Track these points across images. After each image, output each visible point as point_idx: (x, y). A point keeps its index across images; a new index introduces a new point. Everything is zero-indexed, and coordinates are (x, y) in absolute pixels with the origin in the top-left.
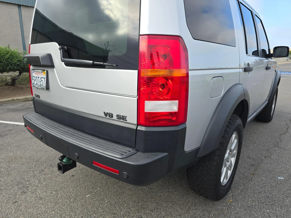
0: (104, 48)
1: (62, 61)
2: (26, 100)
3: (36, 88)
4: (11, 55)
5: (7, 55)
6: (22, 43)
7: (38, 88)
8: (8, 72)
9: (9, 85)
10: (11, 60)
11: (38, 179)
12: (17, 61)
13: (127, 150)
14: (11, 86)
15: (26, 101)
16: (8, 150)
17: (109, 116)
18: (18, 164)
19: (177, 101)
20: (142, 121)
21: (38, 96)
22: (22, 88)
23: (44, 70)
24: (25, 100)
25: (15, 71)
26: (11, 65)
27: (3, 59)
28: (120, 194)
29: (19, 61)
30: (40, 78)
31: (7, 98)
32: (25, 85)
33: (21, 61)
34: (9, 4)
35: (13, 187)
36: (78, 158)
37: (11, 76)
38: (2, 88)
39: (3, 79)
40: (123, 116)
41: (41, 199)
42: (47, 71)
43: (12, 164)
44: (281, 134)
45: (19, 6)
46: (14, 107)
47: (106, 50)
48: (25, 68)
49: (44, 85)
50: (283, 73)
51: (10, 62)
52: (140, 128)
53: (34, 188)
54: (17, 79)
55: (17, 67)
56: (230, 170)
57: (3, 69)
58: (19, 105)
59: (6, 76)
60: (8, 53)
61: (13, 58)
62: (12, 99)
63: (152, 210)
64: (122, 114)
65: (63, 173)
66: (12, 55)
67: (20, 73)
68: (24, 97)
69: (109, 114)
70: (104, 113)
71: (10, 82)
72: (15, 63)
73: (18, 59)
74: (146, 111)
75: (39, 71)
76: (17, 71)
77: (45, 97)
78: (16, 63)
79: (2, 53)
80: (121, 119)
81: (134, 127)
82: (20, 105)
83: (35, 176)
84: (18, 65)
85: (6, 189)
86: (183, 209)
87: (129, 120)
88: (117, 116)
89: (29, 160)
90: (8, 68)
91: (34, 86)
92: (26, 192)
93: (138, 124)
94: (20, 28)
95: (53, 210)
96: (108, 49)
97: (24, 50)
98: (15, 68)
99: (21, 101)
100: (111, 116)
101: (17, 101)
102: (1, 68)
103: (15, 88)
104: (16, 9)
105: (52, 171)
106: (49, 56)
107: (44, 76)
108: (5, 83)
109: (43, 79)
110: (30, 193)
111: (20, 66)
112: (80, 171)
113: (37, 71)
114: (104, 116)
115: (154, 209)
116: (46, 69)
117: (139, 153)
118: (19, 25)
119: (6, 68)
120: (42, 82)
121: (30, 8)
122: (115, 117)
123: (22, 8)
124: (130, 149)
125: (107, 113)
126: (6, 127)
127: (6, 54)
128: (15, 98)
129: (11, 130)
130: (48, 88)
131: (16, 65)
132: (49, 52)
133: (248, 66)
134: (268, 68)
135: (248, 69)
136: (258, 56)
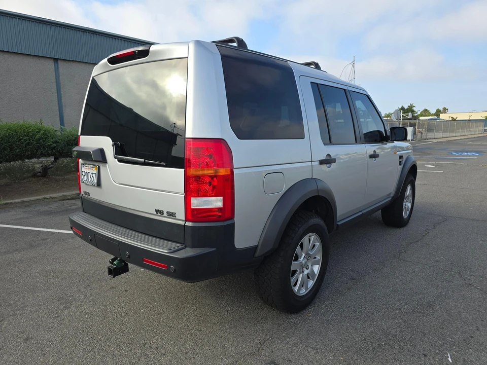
0: (170, 130)
1: (115, 158)
2: (64, 198)
3: (86, 184)
4: (43, 133)
5: (39, 134)
6: (58, 114)
7: (88, 185)
8: (38, 158)
9: (38, 176)
10: (44, 141)
11: (83, 295)
12: (52, 142)
13: (176, 246)
14: (42, 178)
15: (64, 200)
16: (43, 263)
17: (160, 213)
18: (58, 278)
19: (222, 198)
20: (190, 217)
21: (87, 194)
22: (57, 181)
23: (95, 166)
24: (62, 198)
25: (48, 157)
26: (43, 148)
27: (33, 140)
28: (180, 309)
29: (55, 142)
30: (90, 174)
31: (37, 196)
32: (62, 176)
33: (58, 142)
34: (41, 59)
35: (54, 303)
36: (129, 257)
37: (41, 163)
38: (27, 182)
39: (29, 167)
40: (172, 213)
41: (87, 313)
42: (99, 167)
43: (50, 279)
44: (411, 243)
45: (56, 60)
46: (47, 208)
47: (173, 133)
48: (63, 152)
49: (95, 181)
50: (466, 154)
51: (43, 145)
52: (188, 224)
53: (79, 303)
54: (51, 168)
55: (52, 151)
56: (313, 280)
57: (31, 154)
58: (54, 206)
59: (34, 163)
60: (39, 132)
61: (46, 138)
62: (43, 196)
63: (215, 324)
64: (171, 211)
65: (114, 277)
66: (46, 134)
67: (56, 159)
68: (61, 194)
69: (160, 211)
70: (156, 210)
71: (40, 172)
72: (49, 145)
73: (54, 139)
74: (192, 207)
75: (90, 166)
76: (51, 156)
77: (96, 195)
78: (51, 145)
79: (31, 132)
80: (171, 215)
81: (182, 223)
82: (56, 205)
83: (79, 291)
84: (54, 148)
85: (45, 304)
86: (250, 323)
87: (178, 217)
88: (167, 212)
89: (71, 274)
90: (39, 152)
91: (83, 182)
92: (69, 308)
93: (186, 220)
94: (56, 91)
95: (101, 324)
96: (175, 133)
97: (61, 125)
98: (49, 152)
99: (56, 200)
100: (162, 213)
101: (51, 200)
102: (29, 153)
103: (48, 181)
104: (51, 64)
105: (100, 286)
106: (102, 151)
107: (96, 172)
108: (32, 173)
109: (94, 175)
110: (74, 309)
111: (56, 149)
112: (136, 285)
113: (86, 165)
114: (155, 213)
115: (218, 323)
116: (98, 164)
117: (188, 249)
118: (56, 87)
119: (37, 152)
120: (92, 178)
121: (72, 63)
122: (165, 214)
123: (60, 63)
124: (179, 245)
125: (158, 210)
126: (38, 235)
127: (37, 132)
128: (48, 196)
129: (45, 239)
130: (99, 184)
131: (50, 148)
132: (100, 147)
133: (328, 158)
134: (374, 156)
135: (328, 161)
136: (356, 142)
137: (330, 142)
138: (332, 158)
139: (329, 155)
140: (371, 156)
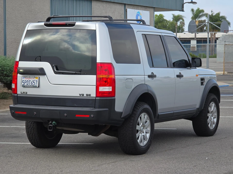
7: (29, 87)
17: (82, 95)
19: (111, 87)
20: (98, 95)
21: (25, 93)
30: (31, 81)
42: (39, 77)
49: (37, 84)
52: (97, 98)
56: (146, 141)
64: (88, 94)
74: (100, 91)
75: (31, 77)
80: (88, 96)
81: (94, 98)
87: (92, 96)
88: (86, 94)
91: (24, 86)
100: (83, 95)
106: (42, 69)
107: (38, 80)
109: (35, 82)
113: (27, 77)
114: (79, 96)
117: (97, 109)
122: (85, 95)
124: (93, 108)
125: (81, 94)
133: (152, 74)
134: (180, 76)
135: (152, 76)
136: (168, 67)
137: (153, 66)
138: (154, 74)
139: (152, 73)
140: (178, 76)
